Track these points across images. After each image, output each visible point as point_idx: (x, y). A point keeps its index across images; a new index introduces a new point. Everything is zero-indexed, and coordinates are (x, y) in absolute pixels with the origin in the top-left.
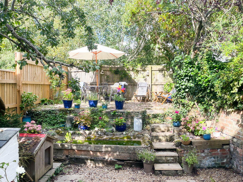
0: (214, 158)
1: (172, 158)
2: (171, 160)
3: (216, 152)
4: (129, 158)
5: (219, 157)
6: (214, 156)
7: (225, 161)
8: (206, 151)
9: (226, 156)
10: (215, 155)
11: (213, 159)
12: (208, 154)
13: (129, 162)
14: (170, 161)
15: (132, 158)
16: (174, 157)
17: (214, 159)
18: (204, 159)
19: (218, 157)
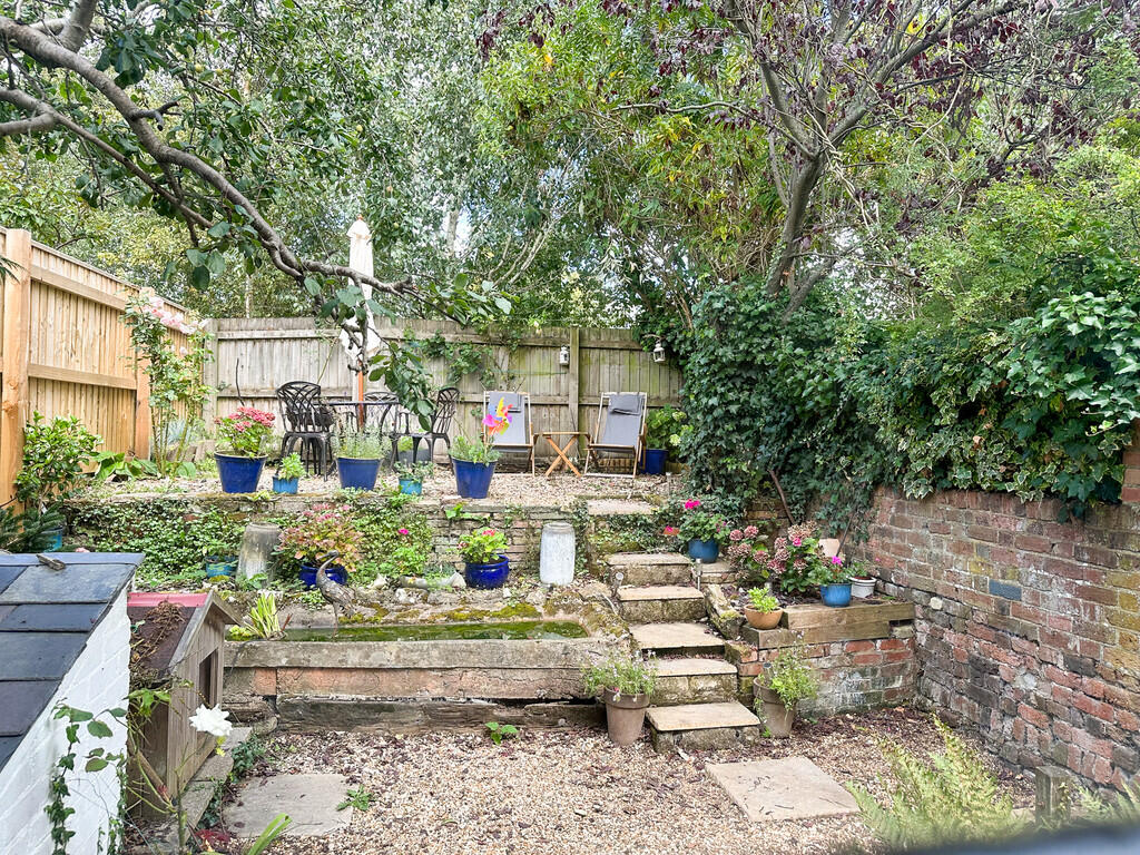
0: (863, 674)
1: (713, 684)
2: (711, 689)
3: (869, 652)
4: (543, 693)
5: (879, 672)
6: (861, 665)
7: (898, 684)
8: (836, 649)
9: (904, 666)
10: (863, 662)
11: (857, 678)
12: (841, 659)
13: (544, 708)
14: (706, 693)
15: (559, 690)
16: (720, 679)
17: (861, 679)
18: (828, 679)
19: (874, 672)
